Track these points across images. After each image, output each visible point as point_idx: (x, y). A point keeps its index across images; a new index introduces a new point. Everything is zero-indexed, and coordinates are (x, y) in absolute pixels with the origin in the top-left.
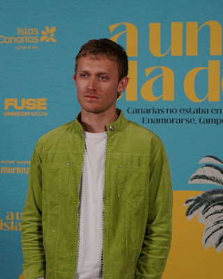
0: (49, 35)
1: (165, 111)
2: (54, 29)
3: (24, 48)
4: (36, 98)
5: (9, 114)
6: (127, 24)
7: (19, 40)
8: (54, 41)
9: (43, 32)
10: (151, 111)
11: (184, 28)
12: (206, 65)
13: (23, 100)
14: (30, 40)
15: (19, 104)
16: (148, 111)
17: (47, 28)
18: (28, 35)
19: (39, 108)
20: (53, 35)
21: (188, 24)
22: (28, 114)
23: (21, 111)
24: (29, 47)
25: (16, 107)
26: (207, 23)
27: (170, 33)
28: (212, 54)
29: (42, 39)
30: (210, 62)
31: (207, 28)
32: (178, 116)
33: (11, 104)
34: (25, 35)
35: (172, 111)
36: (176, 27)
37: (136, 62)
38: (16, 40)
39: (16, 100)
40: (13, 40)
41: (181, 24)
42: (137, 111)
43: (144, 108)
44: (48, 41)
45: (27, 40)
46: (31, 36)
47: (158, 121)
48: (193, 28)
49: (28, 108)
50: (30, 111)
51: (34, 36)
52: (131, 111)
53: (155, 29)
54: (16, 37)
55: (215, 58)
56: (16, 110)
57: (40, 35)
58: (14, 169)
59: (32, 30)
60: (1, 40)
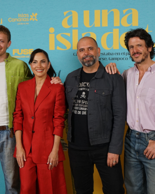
0: (34, 17)
2: (36, 14)
3: (22, 24)
4: (28, 49)
5: (15, 57)
6: (72, 11)
7: (19, 20)
8: (36, 20)
9: (31, 16)
11: (101, 13)
12: (112, 31)
13: (22, 50)
14: (25, 20)
15: (20, 52)
17: (33, 14)
18: (24, 18)
19: (30, 54)
20: (36, 17)
21: (103, 11)
22: (24, 57)
23: (21, 55)
24: (24, 24)
25: (19, 54)
26: (112, 10)
27: (94, 15)
28: (115, 26)
29: (31, 19)
30: (114, 30)
31: (112, 13)
33: (16, 52)
34: (22, 17)
36: (97, 13)
37: (77, 30)
38: (17, 20)
39: (18, 50)
41: (100, 11)
44: (33, 20)
45: (23, 20)
48: (105, 13)
49: (24, 54)
50: (26, 55)
51: (26, 18)
52: (75, 54)
53: (86, 13)
54: (18, 18)
55: (116, 27)
56: (18, 55)
57: (30, 17)
59: (26, 15)
60: (10, 20)
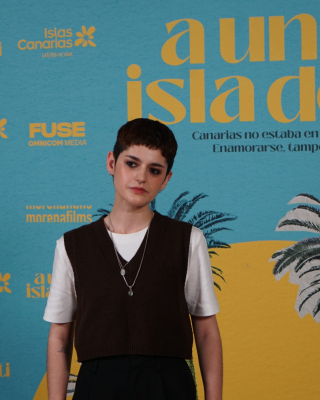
0: (86, 38)
1: (243, 135)
2: (92, 29)
3: (54, 55)
4: (70, 122)
5: (35, 143)
6: (190, 21)
7: (46, 45)
8: (93, 44)
9: (78, 34)
10: (225, 136)
11: (267, 24)
12: (296, 72)
13: (54, 125)
14: (62, 44)
15: (49, 130)
16: (220, 136)
17: (83, 28)
18: (59, 39)
19: (76, 135)
20: (92, 37)
21: (271, 18)
22: (61, 143)
23: (51, 139)
24: (60, 54)
25: (45, 134)
26: (296, 17)
27: (248, 31)
28: (303, 58)
29: (77, 43)
30: (302, 69)
31: (297, 24)
32: (261, 141)
33: (38, 131)
34: (54, 38)
35: (252, 135)
36: (256, 24)
37: (202, 72)
38: (42, 45)
39: (44, 125)
40: (39, 45)
41: (262, 18)
42: (206, 136)
43: (215, 131)
44: (85, 45)
45: (58, 45)
46: (63, 39)
47: (234, 149)
48: (278, 23)
49: (60, 135)
50: (64, 139)
51: (66, 38)
52: (197, 136)
53: (227, 26)
54: (42, 41)
55: (307, 63)
56: (44, 139)
57: (75, 38)
58: (44, 216)
59: (64, 31)
60: (23, 45)
